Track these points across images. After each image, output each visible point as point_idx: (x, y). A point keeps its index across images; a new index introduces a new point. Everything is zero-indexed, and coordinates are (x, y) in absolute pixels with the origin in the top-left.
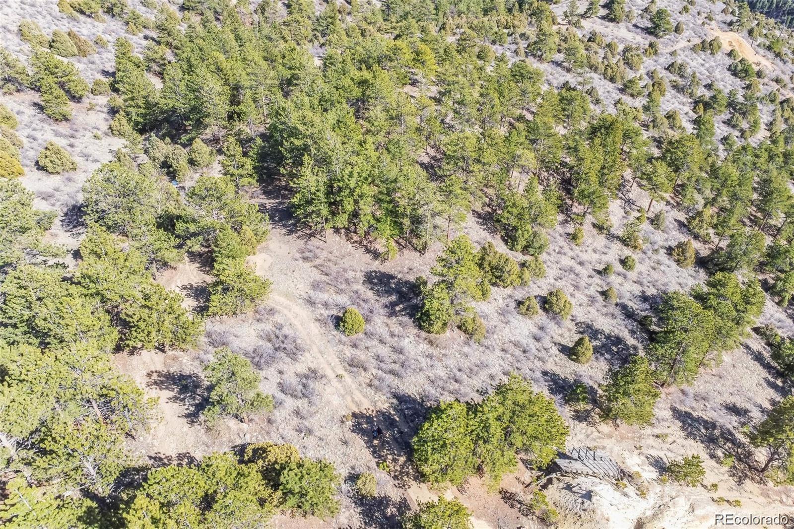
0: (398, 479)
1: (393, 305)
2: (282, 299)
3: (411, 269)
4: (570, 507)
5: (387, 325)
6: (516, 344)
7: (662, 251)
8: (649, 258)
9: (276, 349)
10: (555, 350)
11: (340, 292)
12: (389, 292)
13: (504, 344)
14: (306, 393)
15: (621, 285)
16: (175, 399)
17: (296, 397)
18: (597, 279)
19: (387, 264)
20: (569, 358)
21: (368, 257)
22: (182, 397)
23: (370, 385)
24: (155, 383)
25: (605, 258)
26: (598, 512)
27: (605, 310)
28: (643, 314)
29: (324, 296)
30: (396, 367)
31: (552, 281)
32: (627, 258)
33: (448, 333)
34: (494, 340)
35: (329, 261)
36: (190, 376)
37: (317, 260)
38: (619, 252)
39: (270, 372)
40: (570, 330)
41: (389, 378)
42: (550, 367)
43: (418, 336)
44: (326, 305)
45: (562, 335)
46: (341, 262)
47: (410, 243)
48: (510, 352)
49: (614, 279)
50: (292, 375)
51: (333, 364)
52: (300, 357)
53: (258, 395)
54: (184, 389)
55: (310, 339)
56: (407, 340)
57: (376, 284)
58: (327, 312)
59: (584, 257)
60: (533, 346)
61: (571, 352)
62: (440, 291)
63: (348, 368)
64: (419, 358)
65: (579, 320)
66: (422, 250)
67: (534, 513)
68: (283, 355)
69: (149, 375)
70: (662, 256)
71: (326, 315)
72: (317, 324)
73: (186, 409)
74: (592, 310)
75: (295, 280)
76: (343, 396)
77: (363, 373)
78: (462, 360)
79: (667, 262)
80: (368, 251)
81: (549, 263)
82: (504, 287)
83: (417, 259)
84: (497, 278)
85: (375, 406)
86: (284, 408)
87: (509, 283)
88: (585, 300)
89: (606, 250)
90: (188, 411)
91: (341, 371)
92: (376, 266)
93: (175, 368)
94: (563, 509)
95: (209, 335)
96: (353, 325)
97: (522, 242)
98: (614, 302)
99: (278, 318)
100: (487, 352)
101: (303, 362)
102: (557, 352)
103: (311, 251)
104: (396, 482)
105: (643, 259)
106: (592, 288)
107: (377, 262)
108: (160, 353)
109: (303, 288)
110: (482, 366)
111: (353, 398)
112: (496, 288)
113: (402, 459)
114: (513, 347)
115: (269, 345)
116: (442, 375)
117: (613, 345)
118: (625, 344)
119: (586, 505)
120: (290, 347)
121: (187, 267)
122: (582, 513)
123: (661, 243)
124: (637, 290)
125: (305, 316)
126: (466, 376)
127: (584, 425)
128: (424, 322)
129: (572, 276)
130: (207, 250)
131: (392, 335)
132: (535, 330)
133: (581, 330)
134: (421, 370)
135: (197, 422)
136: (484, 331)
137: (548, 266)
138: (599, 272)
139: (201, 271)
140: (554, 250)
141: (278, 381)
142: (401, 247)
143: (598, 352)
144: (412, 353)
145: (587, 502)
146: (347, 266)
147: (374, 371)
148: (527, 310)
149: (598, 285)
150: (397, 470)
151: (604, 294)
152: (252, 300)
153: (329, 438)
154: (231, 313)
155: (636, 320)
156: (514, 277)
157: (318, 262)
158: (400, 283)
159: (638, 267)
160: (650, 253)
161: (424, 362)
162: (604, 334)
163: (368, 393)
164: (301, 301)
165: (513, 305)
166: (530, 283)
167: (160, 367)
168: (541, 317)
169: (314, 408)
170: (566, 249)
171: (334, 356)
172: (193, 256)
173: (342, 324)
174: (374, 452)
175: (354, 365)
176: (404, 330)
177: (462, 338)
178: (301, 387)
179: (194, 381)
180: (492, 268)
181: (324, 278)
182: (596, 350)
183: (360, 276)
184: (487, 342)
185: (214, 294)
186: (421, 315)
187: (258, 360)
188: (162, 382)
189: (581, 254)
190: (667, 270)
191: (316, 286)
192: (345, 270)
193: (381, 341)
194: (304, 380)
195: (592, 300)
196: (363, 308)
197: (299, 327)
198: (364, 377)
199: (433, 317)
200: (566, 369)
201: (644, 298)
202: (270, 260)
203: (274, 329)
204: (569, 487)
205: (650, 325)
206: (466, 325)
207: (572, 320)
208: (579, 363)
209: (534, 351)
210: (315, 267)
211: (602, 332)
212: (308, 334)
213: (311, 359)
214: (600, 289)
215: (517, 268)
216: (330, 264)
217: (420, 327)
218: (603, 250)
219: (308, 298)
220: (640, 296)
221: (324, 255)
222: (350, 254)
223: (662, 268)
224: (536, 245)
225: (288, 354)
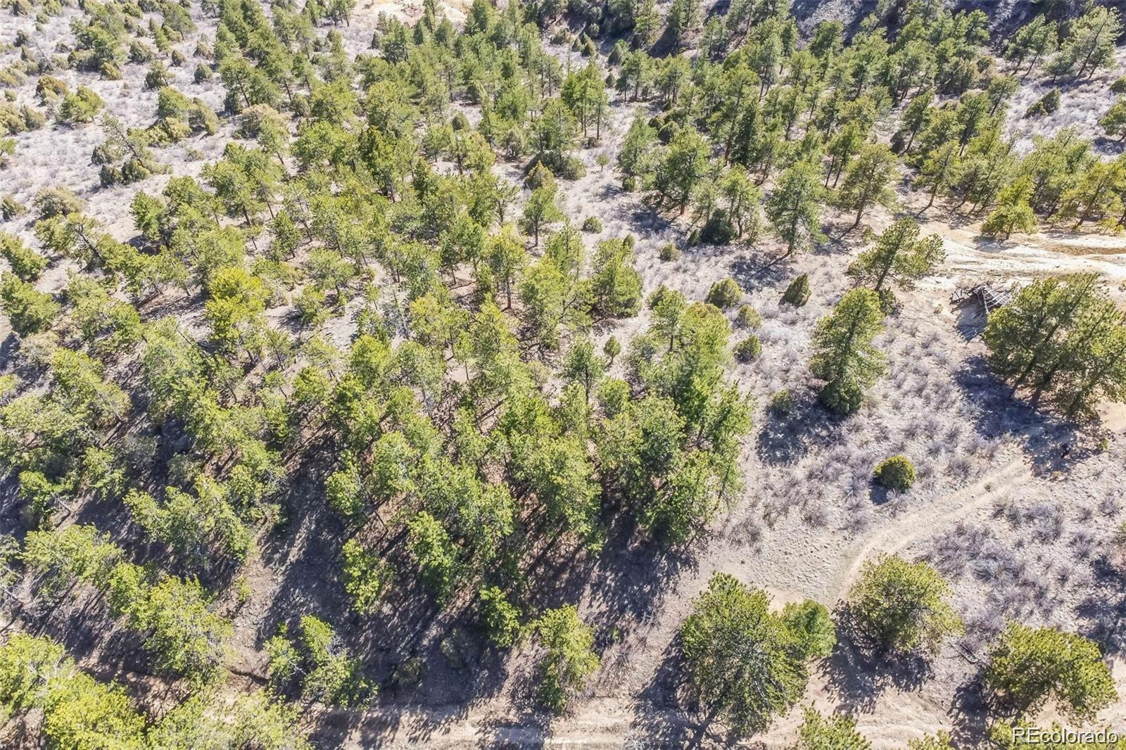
52: (976, 528)
71: (877, 508)
85: (1018, 455)
91: (980, 486)
101: (985, 525)
127: (903, 311)
132: (777, 322)
163: (1003, 460)
174: (1083, 457)
214: (658, 260)
220: (642, 234)
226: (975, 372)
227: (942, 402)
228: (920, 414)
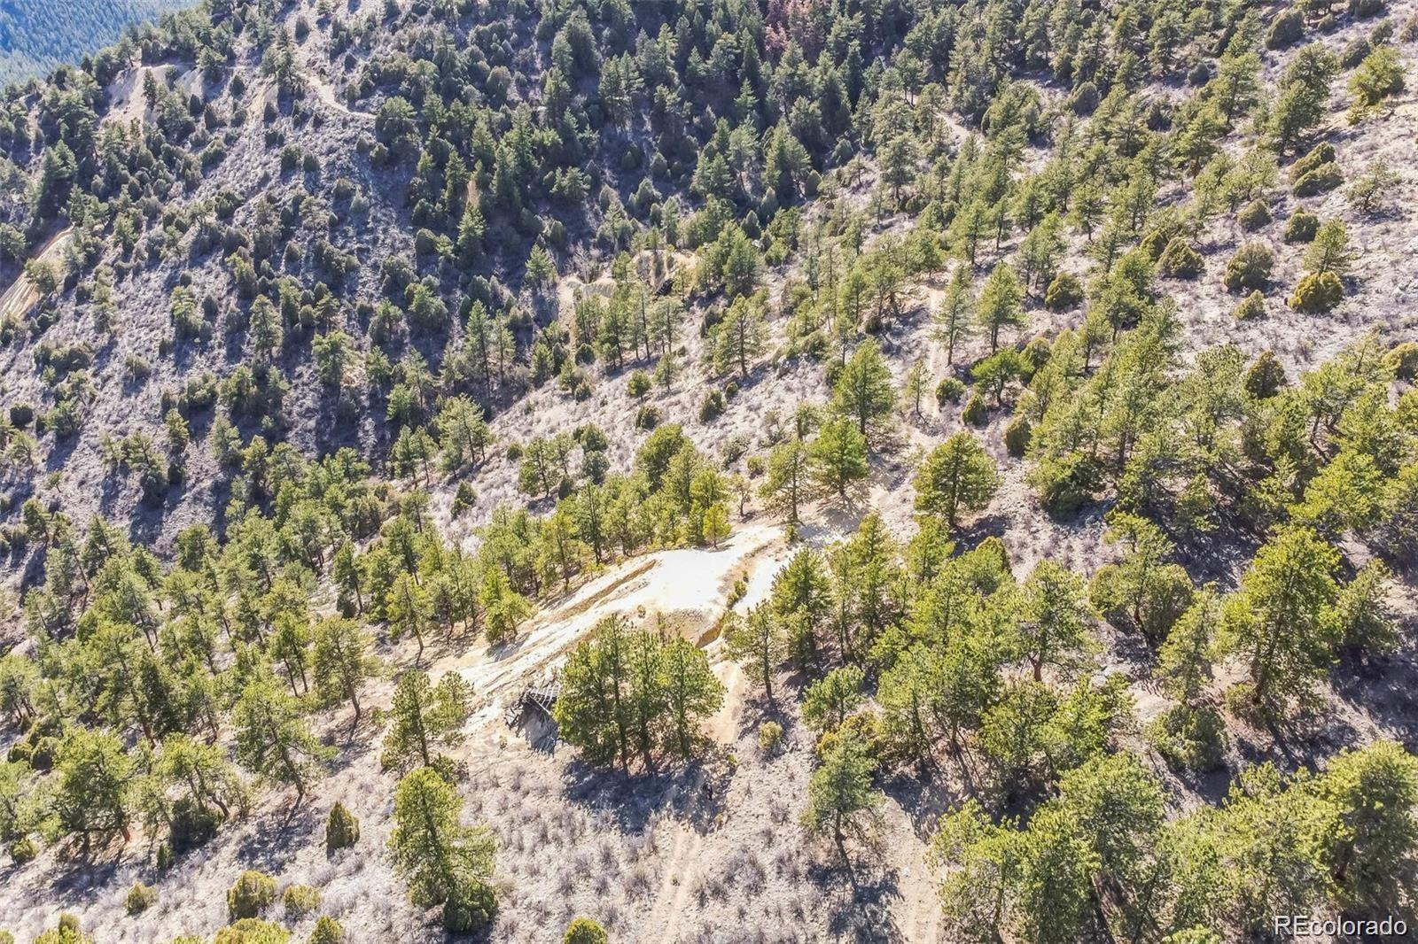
27: (180, 892)
52: (696, 932)
85: (675, 828)
101: (700, 921)
106: (134, 925)
118: (247, 845)
132: (339, 880)
149: (113, 928)
214: (128, 918)
226: (580, 778)
227: (573, 831)
228: (562, 861)
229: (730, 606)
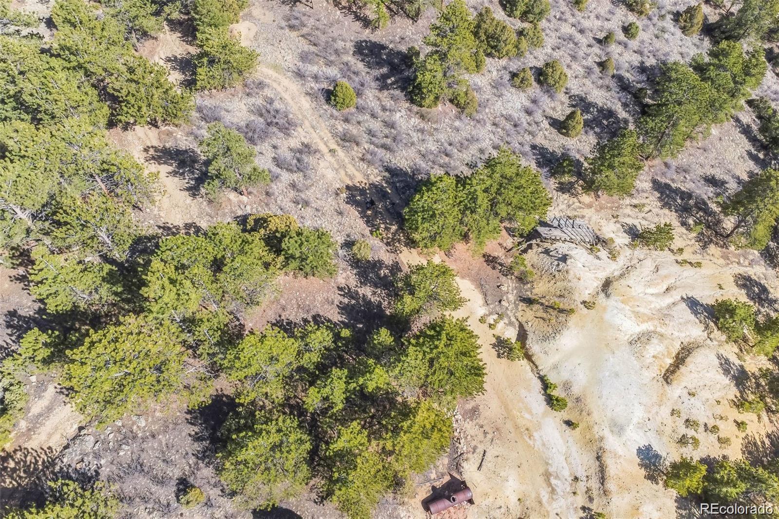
0: (390, 246)
1: (384, 77)
2: (271, 72)
3: (403, 39)
4: (546, 268)
5: (379, 99)
6: (508, 118)
7: (669, 17)
8: (654, 25)
9: (269, 124)
10: (545, 124)
11: (329, 64)
12: (380, 64)
13: (495, 118)
14: (300, 167)
15: (620, 55)
16: (174, 173)
17: (290, 171)
18: (596, 49)
19: (378, 32)
20: (559, 132)
21: (358, 25)
22: (181, 171)
23: (363, 160)
24: (153, 158)
25: (608, 25)
26: (571, 272)
27: (600, 82)
28: (639, 86)
29: (314, 69)
30: (388, 141)
31: (549, 51)
32: (630, 25)
33: (440, 107)
34: (485, 114)
35: (317, 29)
36: (186, 151)
37: (305, 28)
38: (624, 19)
39: (265, 147)
40: (562, 103)
41: (381, 152)
42: (539, 140)
43: (410, 111)
44: (316, 78)
45: (554, 109)
46: (330, 31)
47: (402, 9)
48: (501, 126)
49: (614, 49)
50: (286, 150)
51: (325, 139)
52: (293, 132)
53: (255, 169)
54: (182, 164)
55: (302, 113)
56: (398, 115)
57: (366, 55)
58: (317, 85)
59: (586, 24)
60: (524, 119)
61: (561, 126)
62: (432, 62)
63: (341, 142)
64: (410, 132)
65: (573, 92)
66: (415, 17)
67: (513, 274)
68: (275, 129)
69: (146, 150)
70: (668, 23)
71: (316, 89)
72: (308, 98)
73: (187, 183)
74: (588, 82)
75: (282, 51)
76: (337, 170)
77: (356, 148)
78: (453, 134)
79: (672, 29)
80: (358, 18)
81: (548, 31)
82: (499, 58)
83: (410, 27)
84: (492, 48)
85: (368, 179)
86: (281, 182)
87: (504, 53)
88: (581, 71)
89: (609, 16)
90: (189, 185)
91: (334, 146)
92: (366, 34)
93: (170, 143)
94: (540, 270)
95: (200, 110)
96: (344, 100)
97: (521, 8)
98: (611, 74)
99: (268, 92)
100: (478, 126)
101: (296, 137)
102: (548, 126)
103: (297, 19)
104: (389, 248)
105: (647, 26)
106: (590, 59)
107: (367, 31)
108: (153, 128)
109: (291, 60)
110: (472, 140)
111: (346, 172)
112: (491, 59)
113: (394, 228)
114: (504, 121)
115: (261, 120)
116: (433, 149)
117: (604, 118)
118: (617, 118)
119: (561, 267)
120: (282, 121)
121: (168, 37)
122: (557, 273)
123: (669, 8)
124: (636, 60)
125: (295, 90)
126: (456, 150)
127: (566, 196)
128: (416, 96)
129: (571, 45)
130: (186, 17)
131: (384, 109)
132: (528, 104)
133: (574, 103)
134: (413, 144)
135: (198, 195)
136: (476, 105)
137: (547, 35)
138: (599, 41)
139: (183, 41)
140: (555, 17)
141: (273, 156)
142: (393, 14)
143: (588, 126)
144: (403, 127)
145: (562, 265)
146: (335, 35)
147: (366, 146)
148: (521, 82)
149: (596, 55)
150: (389, 237)
151: (602, 65)
152: (240, 73)
153: (325, 209)
154: (220, 87)
155: (630, 93)
156: (510, 47)
157: (305, 30)
158: (392, 53)
159: (642, 35)
160: (655, 19)
161: (415, 136)
162: (597, 108)
163: (361, 167)
164: (290, 74)
165: (507, 77)
166: (527, 54)
167: (155, 143)
168: (534, 89)
169: (309, 181)
170: (568, 15)
171: (327, 131)
172: (174, 25)
173: (333, 98)
174: (367, 222)
175: (346, 139)
176: (395, 104)
177: (454, 112)
178: (295, 161)
179: (190, 156)
180: (488, 37)
181: (313, 49)
182: (587, 124)
183: (350, 46)
184: (479, 116)
185: (200, 67)
186: (413, 88)
187: (251, 135)
188: (160, 157)
189: (582, 21)
190: (671, 38)
191: (304, 57)
192: (334, 40)
193: (373, 116)
194: (298, 155)
195: (589, 71)
196: (354, 81)
197: (290, 101)
198: (357, 152)
199: (425, 91)
200: (554, 142)
201: (642, 69)
202: (254, 29)
203: (265, 103)
204: (547, 252)
205: (644, 98)
206: (458, 98)
207: (566, 93)
208: (568, 137)
209: (525, 125)
210: (302, 36)
211: (594, 105)
212: (300, 108)
213: (304, 134)
214: (598, 60)
215: (514, 37)
216: (318, 33)
217: (412, 101)
218: (607, 17)
219: (296, 71)
220: (638, 67)
221: (311, 22)
222: (338, 22)
223: (666, 36)
224: (537, 10)
225: (280, 129)
229: (542, 379)
